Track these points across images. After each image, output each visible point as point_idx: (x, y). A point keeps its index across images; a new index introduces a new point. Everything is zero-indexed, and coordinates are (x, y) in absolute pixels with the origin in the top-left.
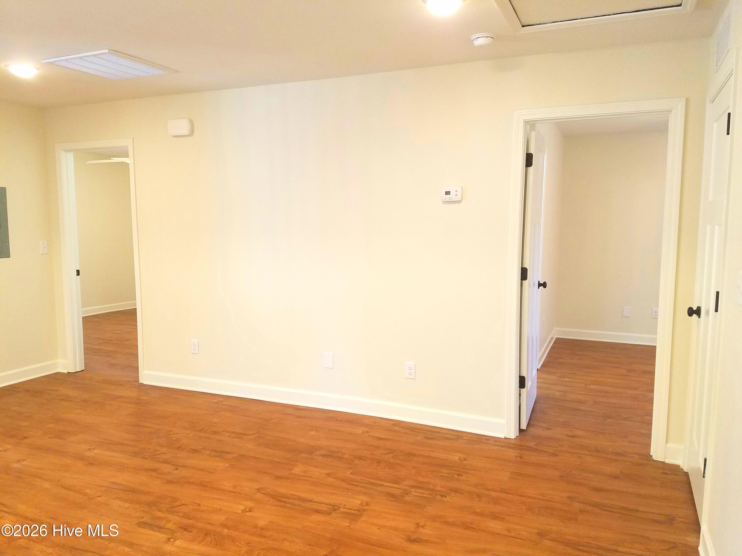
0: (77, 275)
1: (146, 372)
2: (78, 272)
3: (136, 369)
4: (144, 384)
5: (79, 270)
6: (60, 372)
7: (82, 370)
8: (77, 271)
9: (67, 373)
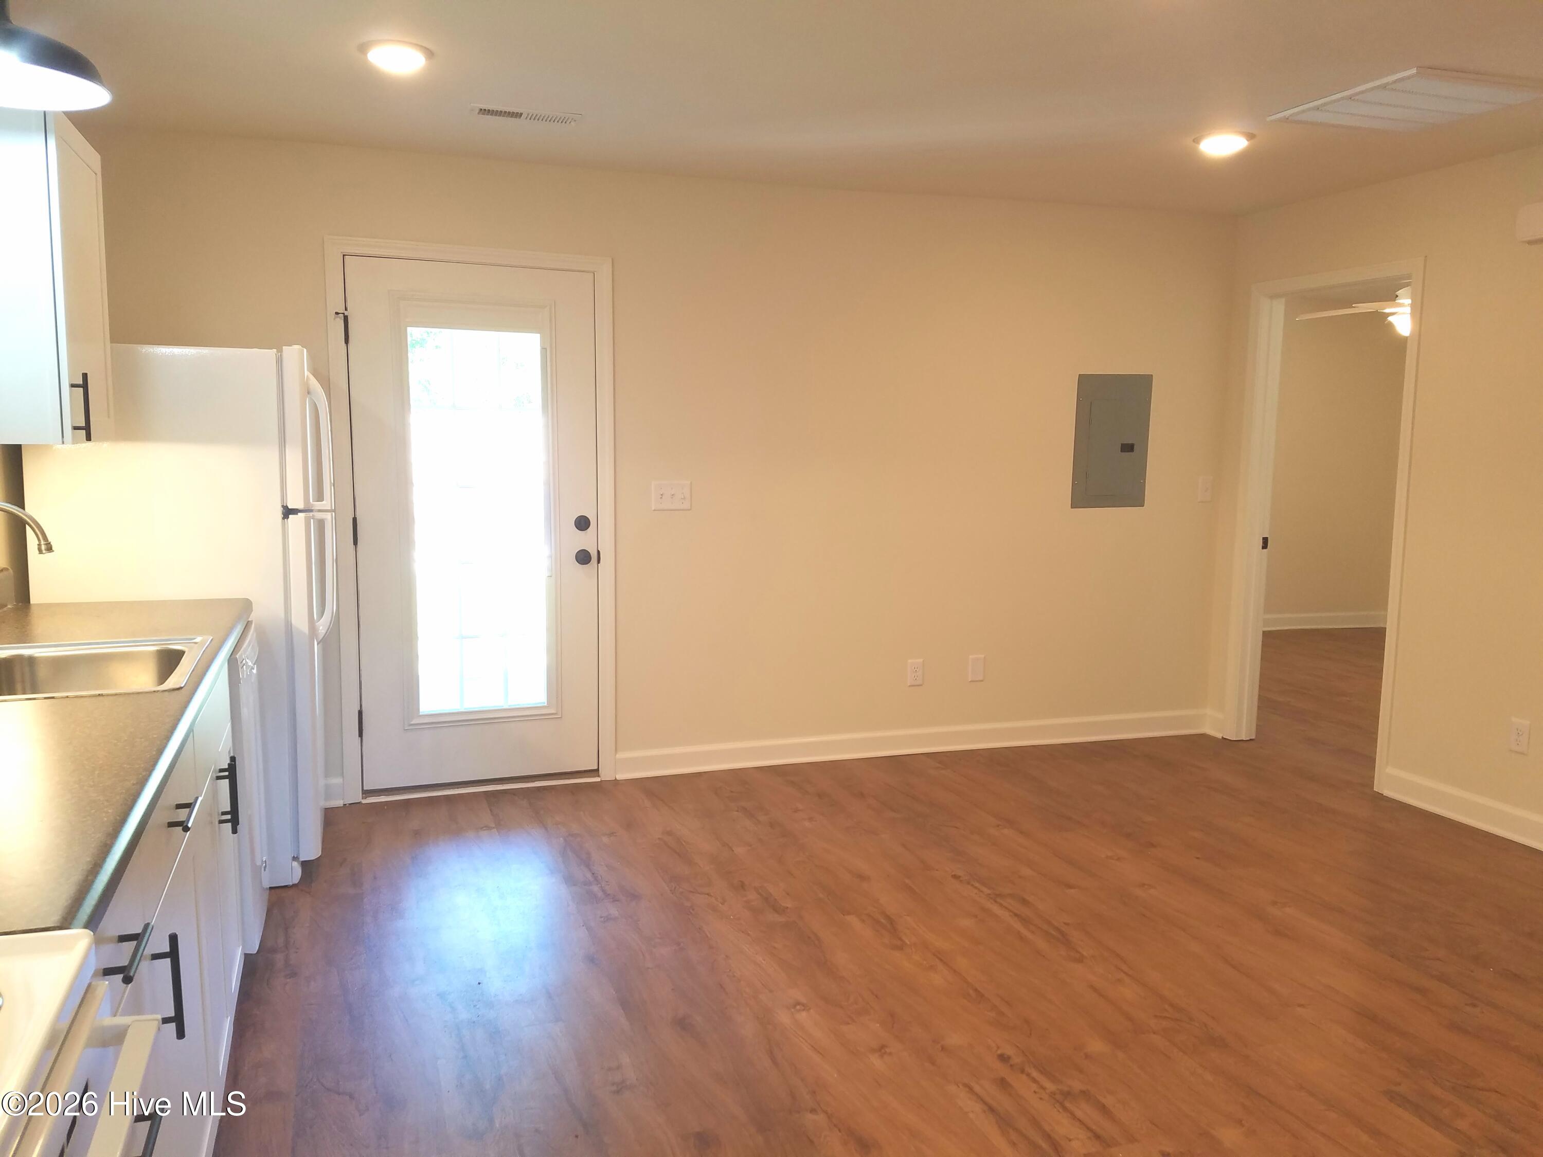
0: (1263, 548)
1: (1390, 770)
2: (1265, 542)
3: (1370, 761)
4: (1384, 795)
5: (1267, 538)
6: (1208, 733)
7: (1251, 740)
8: (1264, 538)
9: (1221, 738)
